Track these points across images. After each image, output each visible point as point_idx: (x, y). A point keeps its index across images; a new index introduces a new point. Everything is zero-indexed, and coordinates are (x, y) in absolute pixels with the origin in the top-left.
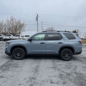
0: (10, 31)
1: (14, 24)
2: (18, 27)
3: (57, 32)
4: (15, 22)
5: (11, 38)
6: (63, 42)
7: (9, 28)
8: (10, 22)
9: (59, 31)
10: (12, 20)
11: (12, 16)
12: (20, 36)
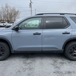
0: (6, 18)
1: (9, 11)
2: (13, 15)
3: (59, 15)
4: (10, 9)
5: (5, 25)
6: (71, 32)
7: (4, 16)
8: (5, 9)
9: (64, 14)
10: (7, 7)
11: (7, 4)
12: (14, 23)
